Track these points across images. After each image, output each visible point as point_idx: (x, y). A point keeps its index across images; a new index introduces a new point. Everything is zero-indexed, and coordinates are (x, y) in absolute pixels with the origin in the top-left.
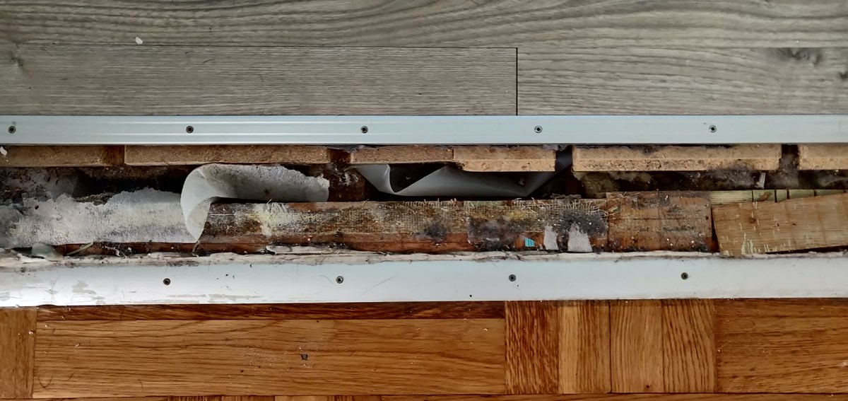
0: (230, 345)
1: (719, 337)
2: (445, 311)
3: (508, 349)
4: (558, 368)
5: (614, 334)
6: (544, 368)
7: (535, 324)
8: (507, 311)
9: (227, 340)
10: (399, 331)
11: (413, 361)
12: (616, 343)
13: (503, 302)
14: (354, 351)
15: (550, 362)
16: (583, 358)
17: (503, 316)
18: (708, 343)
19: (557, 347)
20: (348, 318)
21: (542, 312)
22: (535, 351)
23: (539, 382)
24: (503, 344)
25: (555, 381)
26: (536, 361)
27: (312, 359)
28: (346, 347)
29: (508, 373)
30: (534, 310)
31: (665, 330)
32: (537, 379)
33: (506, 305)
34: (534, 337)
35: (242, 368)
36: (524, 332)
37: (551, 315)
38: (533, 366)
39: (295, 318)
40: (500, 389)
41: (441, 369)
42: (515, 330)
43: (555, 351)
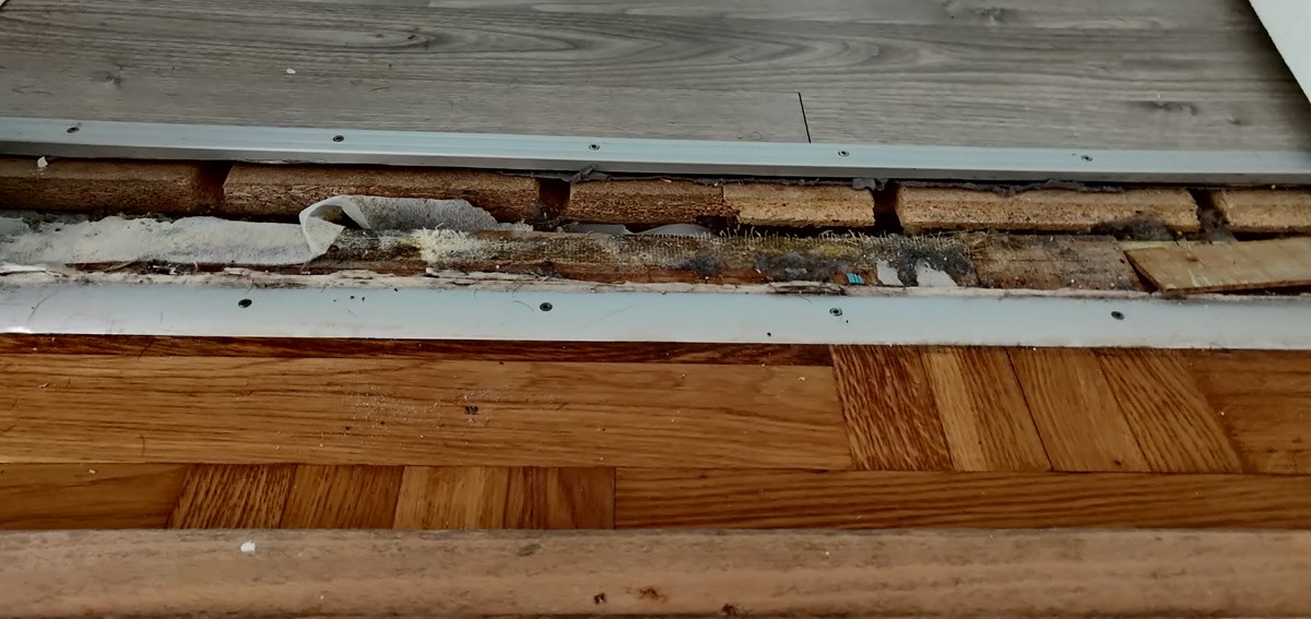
0: (334, 392)
1: (1215, 400)
2: (725, 356)
3: (846, 405)
4: (943, 434)
5: (1028, 390)
6: (918, 433)
7: (888, 374)
8: (834, 357)
9: (329, 384)
10: (649, 378)
11: (674, 418)
12: (1035, 399)
13: (826, 347)
14: (565, 404)
15: (925, 424)
16: (984, 421)
17: (830, 363)
18: (1200, 404)
19: (934, 404)
20: (558, 360)
21: (897, 360)
22: (895, 410)
23: (914, 453)
24: (836, 399)
25: (945, 452)
26: (903, 425)
27: (486, 412)
28: (552, 397)
29: (853, 439)
30: (880, 357)
31: (1116, 387)
32: (909, 448)
33: (831, 349)
34: (889, 390)
35: (349, 424)
36: (870, 384)
37: (913, 365)
38: (897, 430)
39: (463, 358)
40: (844, 461)
41: (726, 430)
42: (853, 381)
43: (931, 408)
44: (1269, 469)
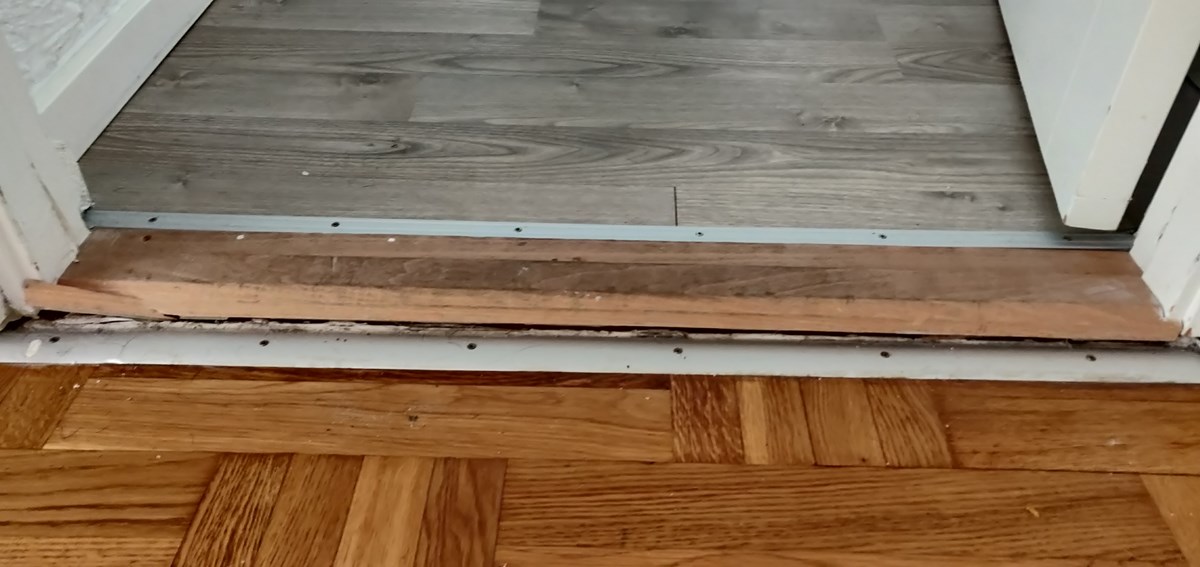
0: (320, 405)
1: (943, 415)
2: (595, 382)
3: (676, 417)
4: (741, 438)
5: (809, 408)
6: (723, 438)
7: (709, 395)
8: (673, 383)
9: (318, 400)
10: (540, 397)
11: (554, 426)
12: (814, 416)
13: (668, 376)
14: (478, 415)
15: (730, 432)
16: (772, 429)
17: (668, 387)
18: (932, 419)
19: (738, 417)
20: (476, 384)
21: (718, 385)
22: (710, 421)
23: (718, 451)
24: (669, 412)
25: (741, 451)
26: (713, 431)
27: (423, 421)
28: (469, 410)
29: (676, 441)
30: (706, 384)
31: (875, 407)
32: (715, 448)
33: (672, 378)
34: (708, 407)
35: (329, 427)
36: (696, 403)
37: (728, 389)
38: (709, 435)
39: (411, 383)
40: (667, 456)
41: (588, 434)
42: (683, 400)
43: (737, 421)
44: (971, 466)
